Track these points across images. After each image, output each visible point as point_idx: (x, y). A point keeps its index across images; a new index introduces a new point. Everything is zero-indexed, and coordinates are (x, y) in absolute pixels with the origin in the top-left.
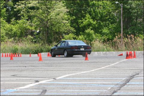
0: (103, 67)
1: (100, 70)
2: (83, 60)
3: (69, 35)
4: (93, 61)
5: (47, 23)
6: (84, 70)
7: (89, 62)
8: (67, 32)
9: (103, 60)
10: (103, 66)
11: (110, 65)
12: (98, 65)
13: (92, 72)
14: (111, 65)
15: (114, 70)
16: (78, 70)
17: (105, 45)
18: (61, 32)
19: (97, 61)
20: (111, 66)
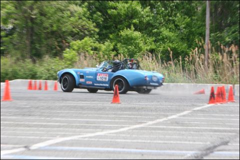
0: (151, 123)
1: (142, 129)
2: (109, 101)
3: (83, 41)
4: (129, 106)
5: (32, 9)
6: (103, 129)
7: (121, 109)
8: (78, 34)
9: (155, 103)
10: (152, 120)
11: (167, 116)
12: (141, 115)
13: (120, 133)
14: (170, 118)
15: (175, 129)
16: (89, 127)
17: (166, 68)
18: (64, 32)
19: (140, 107)
20: (169, 120)
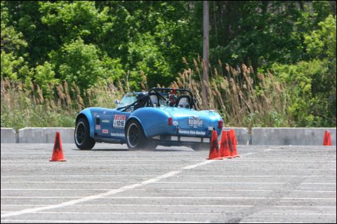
1: (99, 201)
7: (65, 170)
14: (145, 182)
15: (153, 201)
19: (98, 166)
20: (145, 186)
